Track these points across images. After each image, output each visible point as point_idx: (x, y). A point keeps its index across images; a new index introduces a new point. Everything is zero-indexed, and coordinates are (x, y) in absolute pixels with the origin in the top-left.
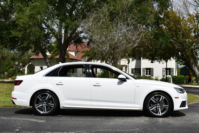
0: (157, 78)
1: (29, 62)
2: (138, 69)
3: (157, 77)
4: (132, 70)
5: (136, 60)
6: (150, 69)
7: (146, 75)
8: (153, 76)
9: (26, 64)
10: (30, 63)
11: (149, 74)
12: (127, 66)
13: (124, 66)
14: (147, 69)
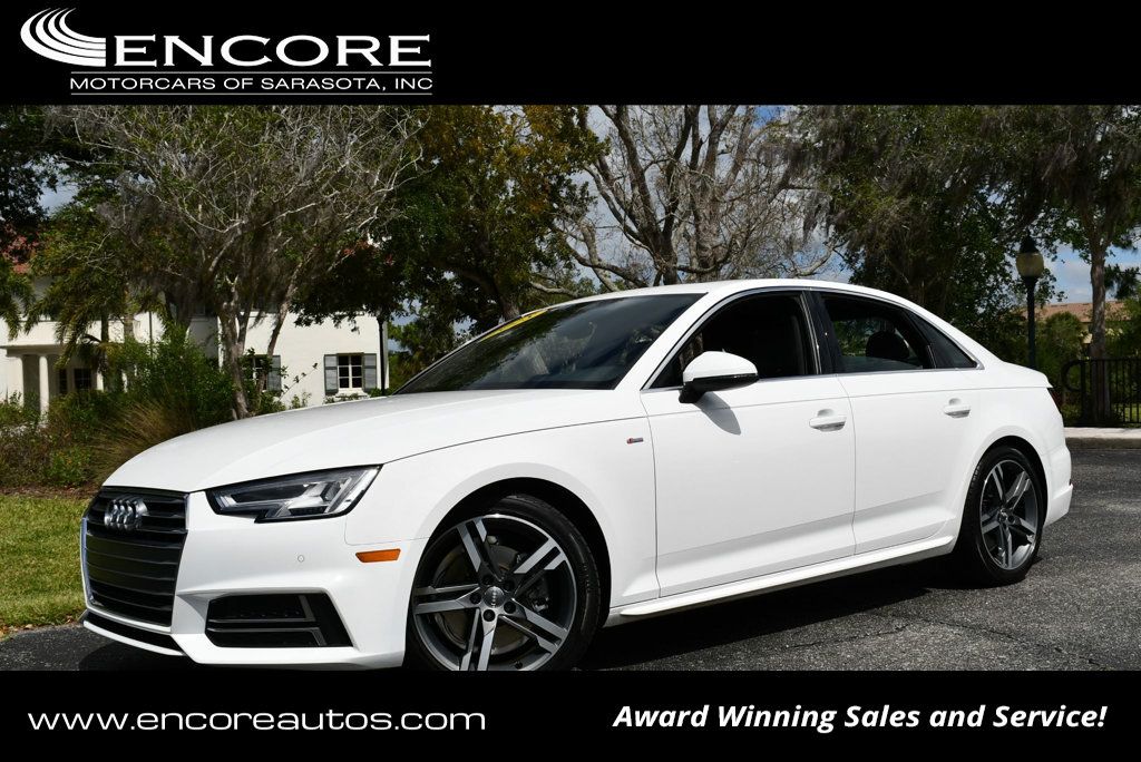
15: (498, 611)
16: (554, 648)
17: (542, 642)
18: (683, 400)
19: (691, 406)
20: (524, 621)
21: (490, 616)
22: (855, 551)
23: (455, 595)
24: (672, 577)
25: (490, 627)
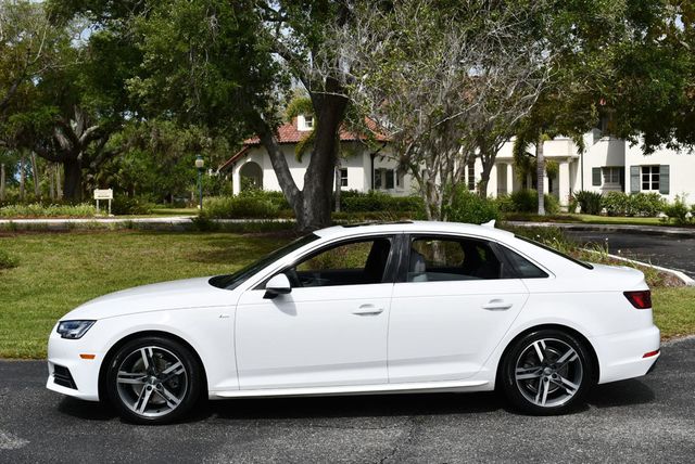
0: (680, 201)
1: (246, 155)
2: (614, 169)
3: (681, 196)
4: (596, 172)
5: (607, 138)
6: (656, 168)
7: (642, 191)
8: (667, 193)
9: (235, 164)
10: (249, 160)
11: (655, 187)
12: (576, 160)
13: (564, 159)
14: (646, 169)
15: (154, 387)
16: (174, 407)
17: (169, 404)
18: (265, 297)
19: (269, 300)
20: (162, 393)
21: (149, 388)
22: (389, 382)
23: (134, 377)
24: (244, 382)
25: (149, 393)
